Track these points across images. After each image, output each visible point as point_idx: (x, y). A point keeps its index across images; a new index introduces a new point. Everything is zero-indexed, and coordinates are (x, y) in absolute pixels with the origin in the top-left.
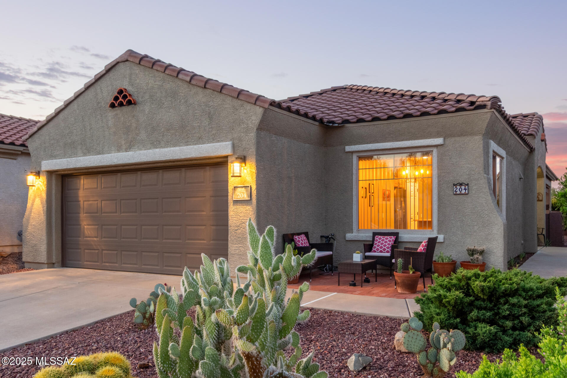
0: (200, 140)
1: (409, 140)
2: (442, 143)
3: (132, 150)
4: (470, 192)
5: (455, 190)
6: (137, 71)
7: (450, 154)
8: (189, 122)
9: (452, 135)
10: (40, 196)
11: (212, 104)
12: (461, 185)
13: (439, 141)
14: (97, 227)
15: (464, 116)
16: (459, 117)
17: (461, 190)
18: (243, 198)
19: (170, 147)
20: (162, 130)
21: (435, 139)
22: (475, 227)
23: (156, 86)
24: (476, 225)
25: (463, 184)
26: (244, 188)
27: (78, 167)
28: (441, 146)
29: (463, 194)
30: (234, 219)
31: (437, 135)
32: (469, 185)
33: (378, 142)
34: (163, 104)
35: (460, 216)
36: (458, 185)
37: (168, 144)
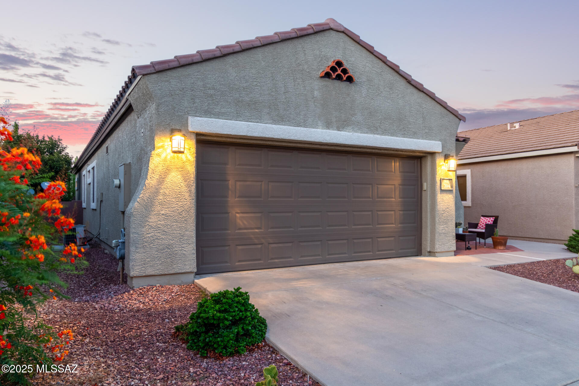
0: (414, 135)
3: (345, 130)
6: (353, 48)
8: (406, 116)
11: (425, 107)
18: (448, 188)
19: (388, 135)
20: (380, 117)
23: (374, 72)
26: (448, 180)
30: (441, 205)
34: (382, 92)
37: (385, 132)
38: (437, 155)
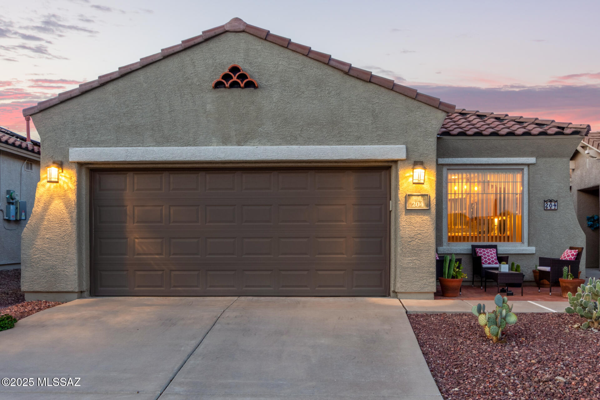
0: (359, 140)
1: (503, 157)
2: (535, 162)
3: (248, 143)
4: (559, 208)
5: (545, 206)
6: (260, 47)
7: (541, 173)
8: (343, 118)
9: (544, 156)
10: (64, 198)
11: (377, 101)
12: (551, 201)
13: (532, 160)
14: (160, 240)
15: (559, 140)
16: (554, 140)
17: (551, 206)
18: (420, 206)
19: (313, 144)
20: (300, 124)
21: (528, 158)
22: (563, 239)
23: (291, 70)
24: (563, 238)
25: (553, 201)
26: (420, 197)
27: (147, 160)
28: (533, 165)
29: (553, 210)
30: (407, 229)
31: (531, 155)
32: (558, 202)
33: (473, 157)
34: (303, 92)
35: (550, 230)
36: (548, 201)
37: (308, 141)
38: (399, 163)
